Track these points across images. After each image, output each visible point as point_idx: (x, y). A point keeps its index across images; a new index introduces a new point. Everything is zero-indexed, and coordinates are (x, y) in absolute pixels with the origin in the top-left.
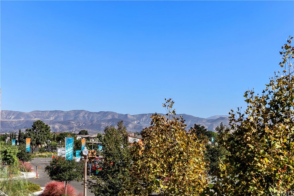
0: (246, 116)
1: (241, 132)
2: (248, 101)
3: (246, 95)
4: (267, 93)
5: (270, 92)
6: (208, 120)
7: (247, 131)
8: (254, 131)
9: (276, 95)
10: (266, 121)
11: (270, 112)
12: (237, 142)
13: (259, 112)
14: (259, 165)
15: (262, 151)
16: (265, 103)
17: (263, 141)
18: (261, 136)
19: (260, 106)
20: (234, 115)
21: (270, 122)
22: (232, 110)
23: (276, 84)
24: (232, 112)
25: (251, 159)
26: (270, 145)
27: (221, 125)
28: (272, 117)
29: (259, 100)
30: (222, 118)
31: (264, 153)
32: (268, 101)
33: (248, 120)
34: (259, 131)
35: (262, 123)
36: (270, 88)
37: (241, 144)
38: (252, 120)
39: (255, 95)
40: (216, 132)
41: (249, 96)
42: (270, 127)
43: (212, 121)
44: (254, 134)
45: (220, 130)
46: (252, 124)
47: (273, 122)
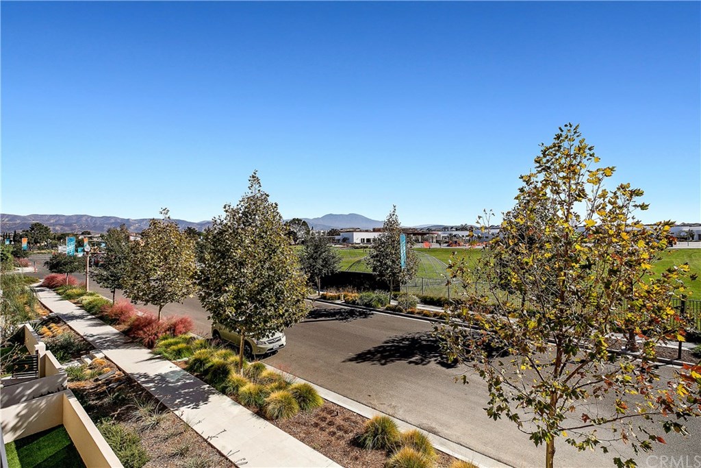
0: (225, 222)
1: (221, 233)
2: (226, 211)
3: (225, 207)
4: (240, 206)
5: (242, 206)
6: (198, 224)
7: (225, 231)
8: (231, 231)
9: (246, 208)
10: (239, 225)
11: (242, 219)
12: (218, 239)
13: (234, 219)
14: (234, 254)
15: (236, 245)
16: (238, 213)
17: (237, 238)
18: (235, 235)
19: (235, 215)
20: (216, 221)
21: (242, 226)
23: (246, 200)
24: (215, 218)
25: (228, 250)
26: (242, 240)
27: (208, 227)
28: (243, 223)
29: (234, 211)
30: (208, 223)
31: (238, 246)
32: (241, 212)
33: (226, 224)
34: (234, 232)
35: (236, 226)
36: (242, 203)
37: (221, 240)
38: (229, 224)
39: (231, 207)
40: (205, 232)
41: (227, 208)
42: (242, 229)
43: (201, 224)
44: (231, 234)
45: (208, 231)
46: (229, 227)
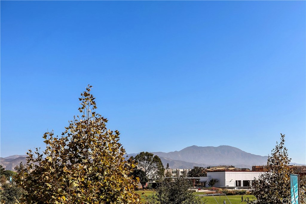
0: (45, 157)
1: (39, 171)
2: (47, 142)
3: (45, 137)
4: (66, 135)
5: (69, 135)
6: (6, 160)
7: (44, 170)
8: (53, 170)
9: (74, 137)
10: (65, 161)
11: (69, 153)
12: (35, 181)
13: (57, 152)
15: (60, 190)
16: (64, 144)
17: (61, 180)
18: (60, 176)
19: (59, 148)
20: (32, 155)
21: (69, 162)
22: (30, 151)
23: (75, 127)
24: (30, 152)
25: (48, 197)
27: (21, 165)
28: (70, 158)
29: (57, 142)
30: (21, 158)
31: (62, 192)
32: (67, 143)
33: (47, 160)
34: (57, 171)
35: (60, 163)
36: (69, 131)
37: (38, 183)
38: (50, 160)
39: (54, 137)
40: (15, 171)
41: (48, 137)
42: (69, 167)
43: (11, 160)
44: (52, 173)
45: (21, 170)
46: (50, 164)
47: (71, 162)
